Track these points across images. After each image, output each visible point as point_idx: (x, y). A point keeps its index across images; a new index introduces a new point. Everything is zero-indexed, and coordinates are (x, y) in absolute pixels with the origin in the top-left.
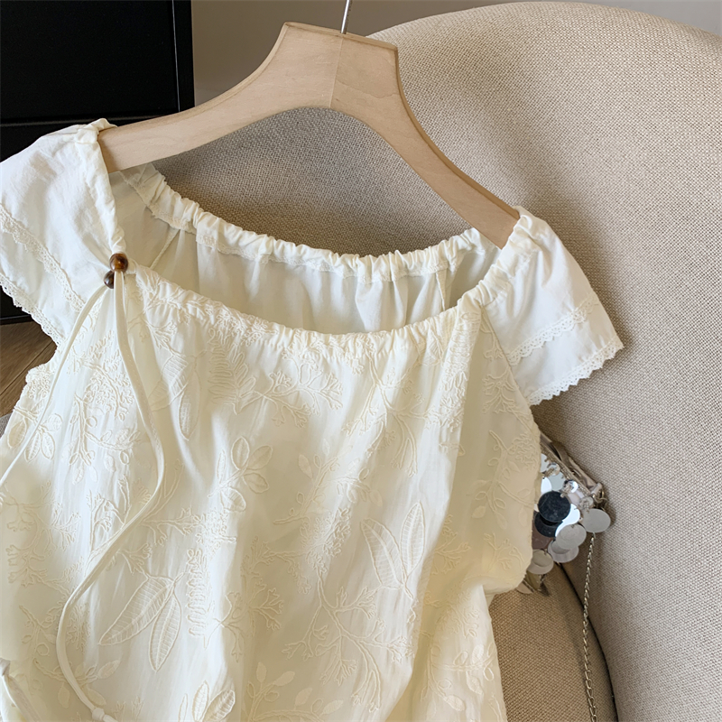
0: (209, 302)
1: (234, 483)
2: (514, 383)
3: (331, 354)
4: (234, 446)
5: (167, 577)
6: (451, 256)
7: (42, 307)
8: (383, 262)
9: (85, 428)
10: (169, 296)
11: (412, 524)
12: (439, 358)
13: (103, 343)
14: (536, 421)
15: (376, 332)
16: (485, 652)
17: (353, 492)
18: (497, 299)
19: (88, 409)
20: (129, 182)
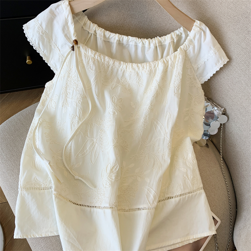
0: (102, 55)
1: (113, 108)
2: (196, 77)
3: (139, 70)
4: (112, 98)
5: (94, 138)
6: (174, 37)
7: (51, 61)
8: (154, 40)
9: (66, 96)
10: (90, 53)
11: (167, 119)
12: (173, 68)
13: (71, 69)
14: (203, 89)
15: (153, 61)
16: (192, 155)
17: (149, 110)
18: (190, 48)
19: (67, 90)
20: (77, 18)
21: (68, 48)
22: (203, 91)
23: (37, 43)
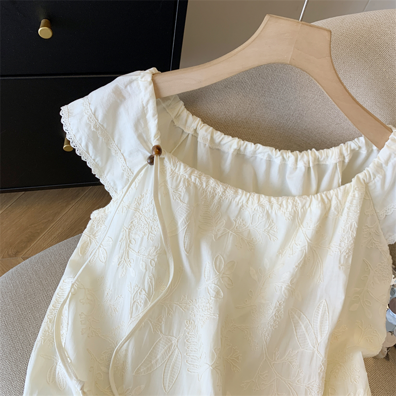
0: (203, 175)
1: (216, 281)
2: (381, 231)
3: (272, 208)
4: (215, 259)
5: (173, 336)
6: (346, 153)
7: (107, 175)
8: (305, 156)
9: (128, 246)
10: (182, 170)
11: (320, 312)
12: (339, 213)
13: (142, 196)
14: (391, 254)
15: (300, 196)
16: (364, 394)
17: (286, 291)
18: (375, 180)
19: (131, 234)
20: (164, 105)
21: (141, 159)
22: (391, 257)
23: (83, 144)
